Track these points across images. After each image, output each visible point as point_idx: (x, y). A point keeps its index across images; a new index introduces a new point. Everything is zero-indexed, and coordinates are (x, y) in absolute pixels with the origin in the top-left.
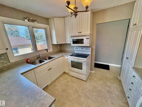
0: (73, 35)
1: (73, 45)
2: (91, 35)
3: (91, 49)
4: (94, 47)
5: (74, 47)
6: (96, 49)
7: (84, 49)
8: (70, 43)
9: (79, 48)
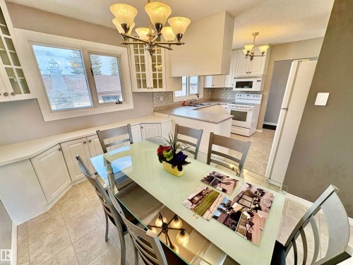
0: (237, 75)
1: (235, 89)
2: (265, 77)
3: (261, 95)
4: (267, 94)
5: (236, 92)
6: (269, 98)
7: (251, 96)
8: (231, 86)
9: (243, 95)
